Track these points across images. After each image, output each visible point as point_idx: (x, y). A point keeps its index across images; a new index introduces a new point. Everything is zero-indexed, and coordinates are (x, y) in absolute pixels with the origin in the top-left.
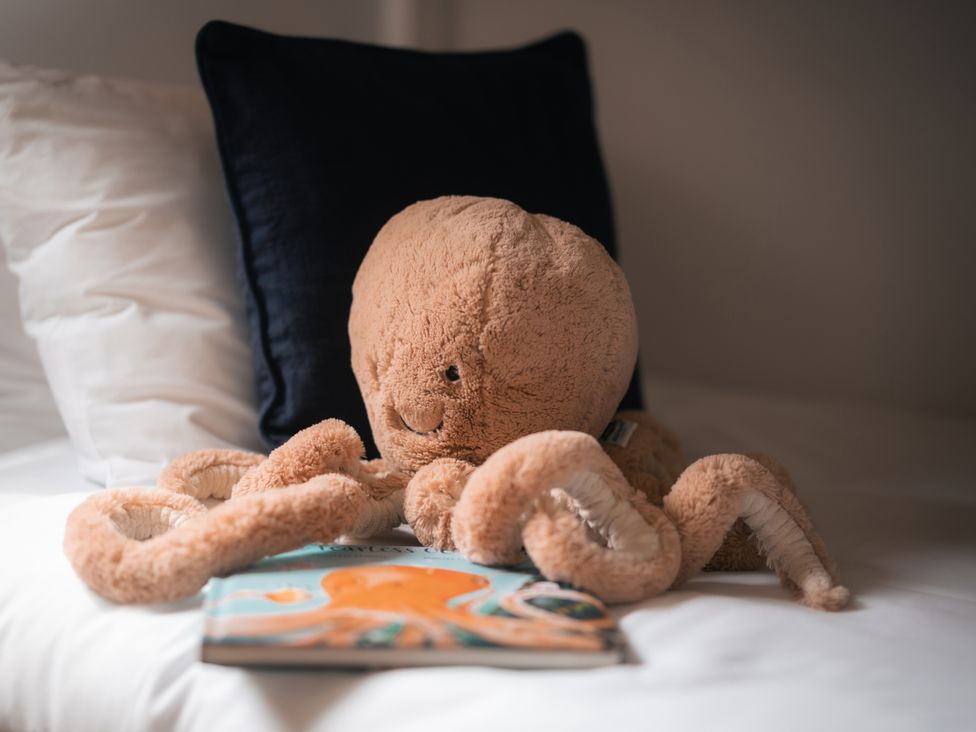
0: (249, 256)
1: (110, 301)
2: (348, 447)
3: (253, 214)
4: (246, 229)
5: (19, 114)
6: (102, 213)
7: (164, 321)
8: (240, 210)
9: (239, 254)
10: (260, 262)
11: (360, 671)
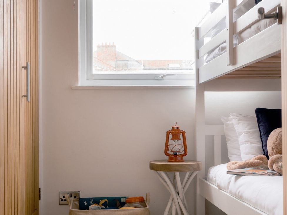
0: (261, 136)
1: (247, 142)
2: (264, 158)
3: (261, 131)
4: (261, 133)
5: (239, 120)
6: (247, 132)
7: (253, 145)
8: (260, 131)
9: (260, 136)
10: (262, 137)
11: (243, 175)
